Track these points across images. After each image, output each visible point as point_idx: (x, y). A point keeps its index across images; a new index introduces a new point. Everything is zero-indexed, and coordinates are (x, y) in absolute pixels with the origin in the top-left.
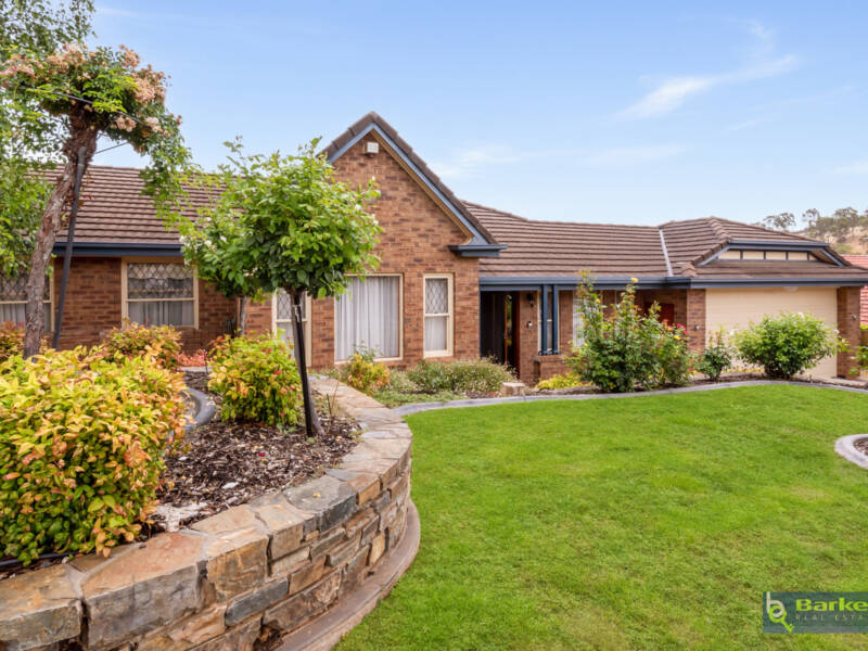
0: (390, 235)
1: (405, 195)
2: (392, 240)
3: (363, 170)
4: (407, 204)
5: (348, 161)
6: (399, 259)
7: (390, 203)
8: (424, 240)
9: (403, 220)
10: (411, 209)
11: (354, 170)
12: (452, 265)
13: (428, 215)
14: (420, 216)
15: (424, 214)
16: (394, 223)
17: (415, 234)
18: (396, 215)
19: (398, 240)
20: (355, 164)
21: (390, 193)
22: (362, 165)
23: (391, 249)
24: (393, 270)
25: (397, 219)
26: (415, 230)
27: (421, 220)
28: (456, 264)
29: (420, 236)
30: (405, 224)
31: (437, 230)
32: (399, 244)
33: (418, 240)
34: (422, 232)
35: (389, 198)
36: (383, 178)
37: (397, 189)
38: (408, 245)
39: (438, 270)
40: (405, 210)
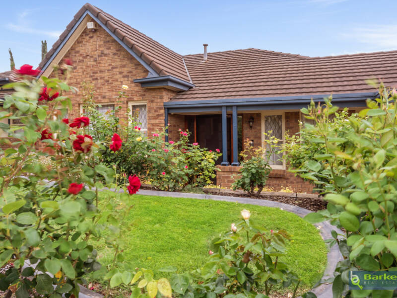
0: (106, 78)
1: (114, 51)
2: (107, 81)
3: (92, 40)
4: (116, 57)
5: (84, 37)
6: (111, 93)
7: (106, 58)
8: (126, 79)
9: (113, 68)
10: (118, 60)
11: (87, 41)
12: (144, 95)
13: (128, 62)
14: (124, 63)
15: (126, 62)
16: (108, 70)
17: (120, 76)
18: (110, 65)
19: (110, 81)
20: (87, 38)
21: (106, 52)
22: (91, 37)
23: (107, 87)
24: (108, 100)
25: (110, 68)
26: (121, 73)
27: (124, 66)
28: (147, 94)
29: (124, 77)
30: (115, 70)
31: (134, 72)
32: (111, 83)
33: (122, 80)
34: (125, 73)
35: (106, 55)
36: (102, 43)
37: (109, 48)
38: (116, 83)
39: (135, 99)
40: (115, 61)
